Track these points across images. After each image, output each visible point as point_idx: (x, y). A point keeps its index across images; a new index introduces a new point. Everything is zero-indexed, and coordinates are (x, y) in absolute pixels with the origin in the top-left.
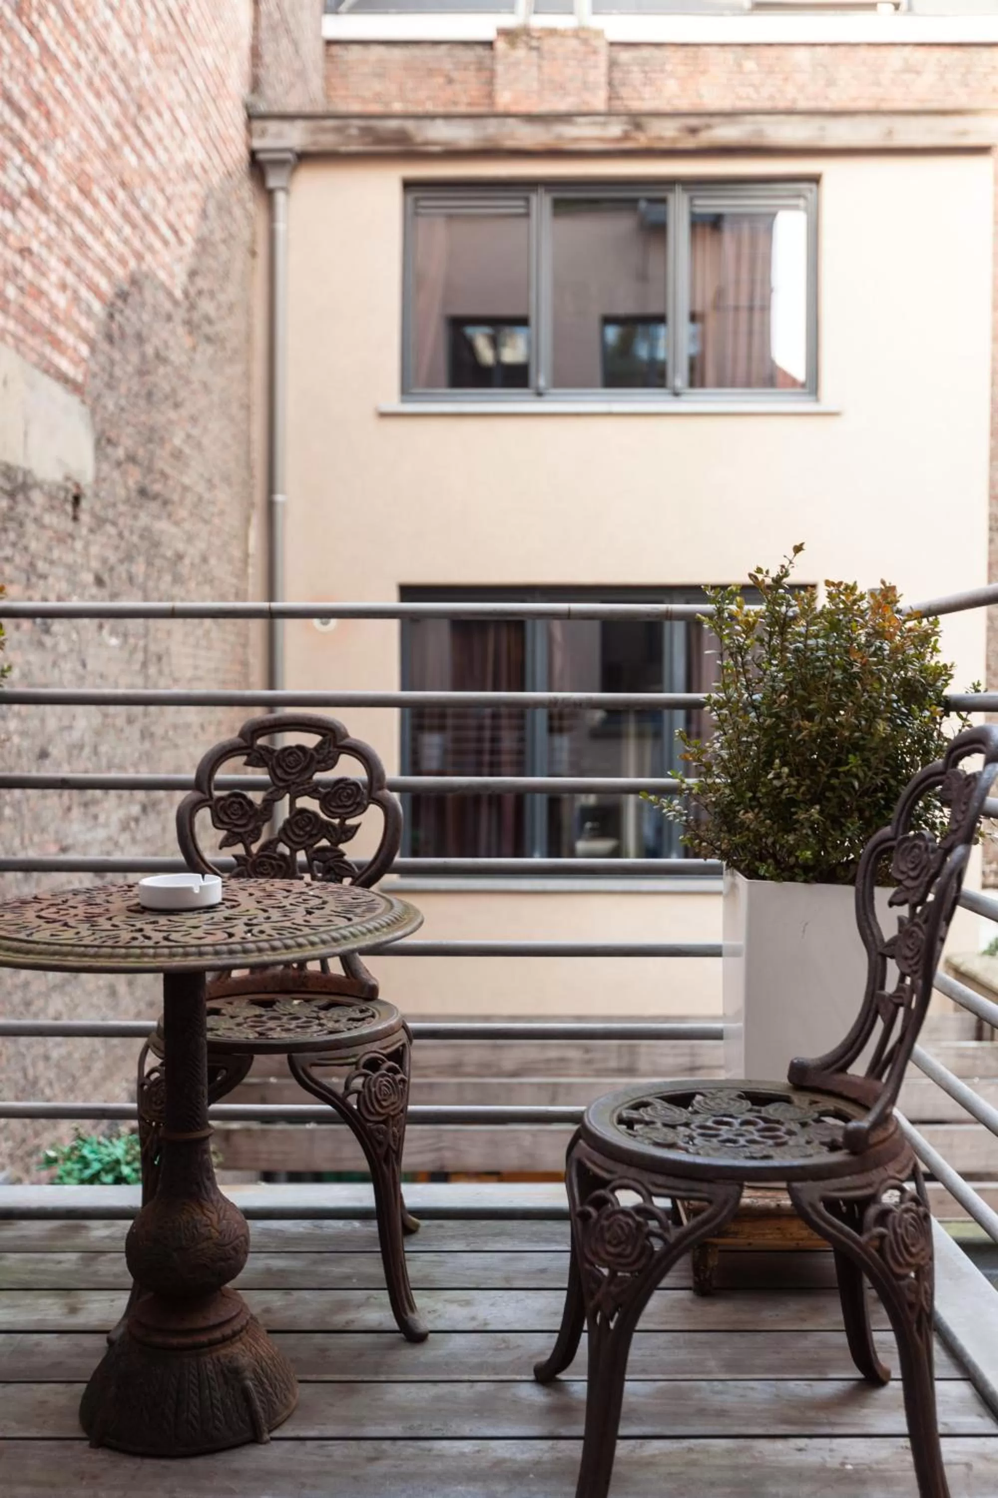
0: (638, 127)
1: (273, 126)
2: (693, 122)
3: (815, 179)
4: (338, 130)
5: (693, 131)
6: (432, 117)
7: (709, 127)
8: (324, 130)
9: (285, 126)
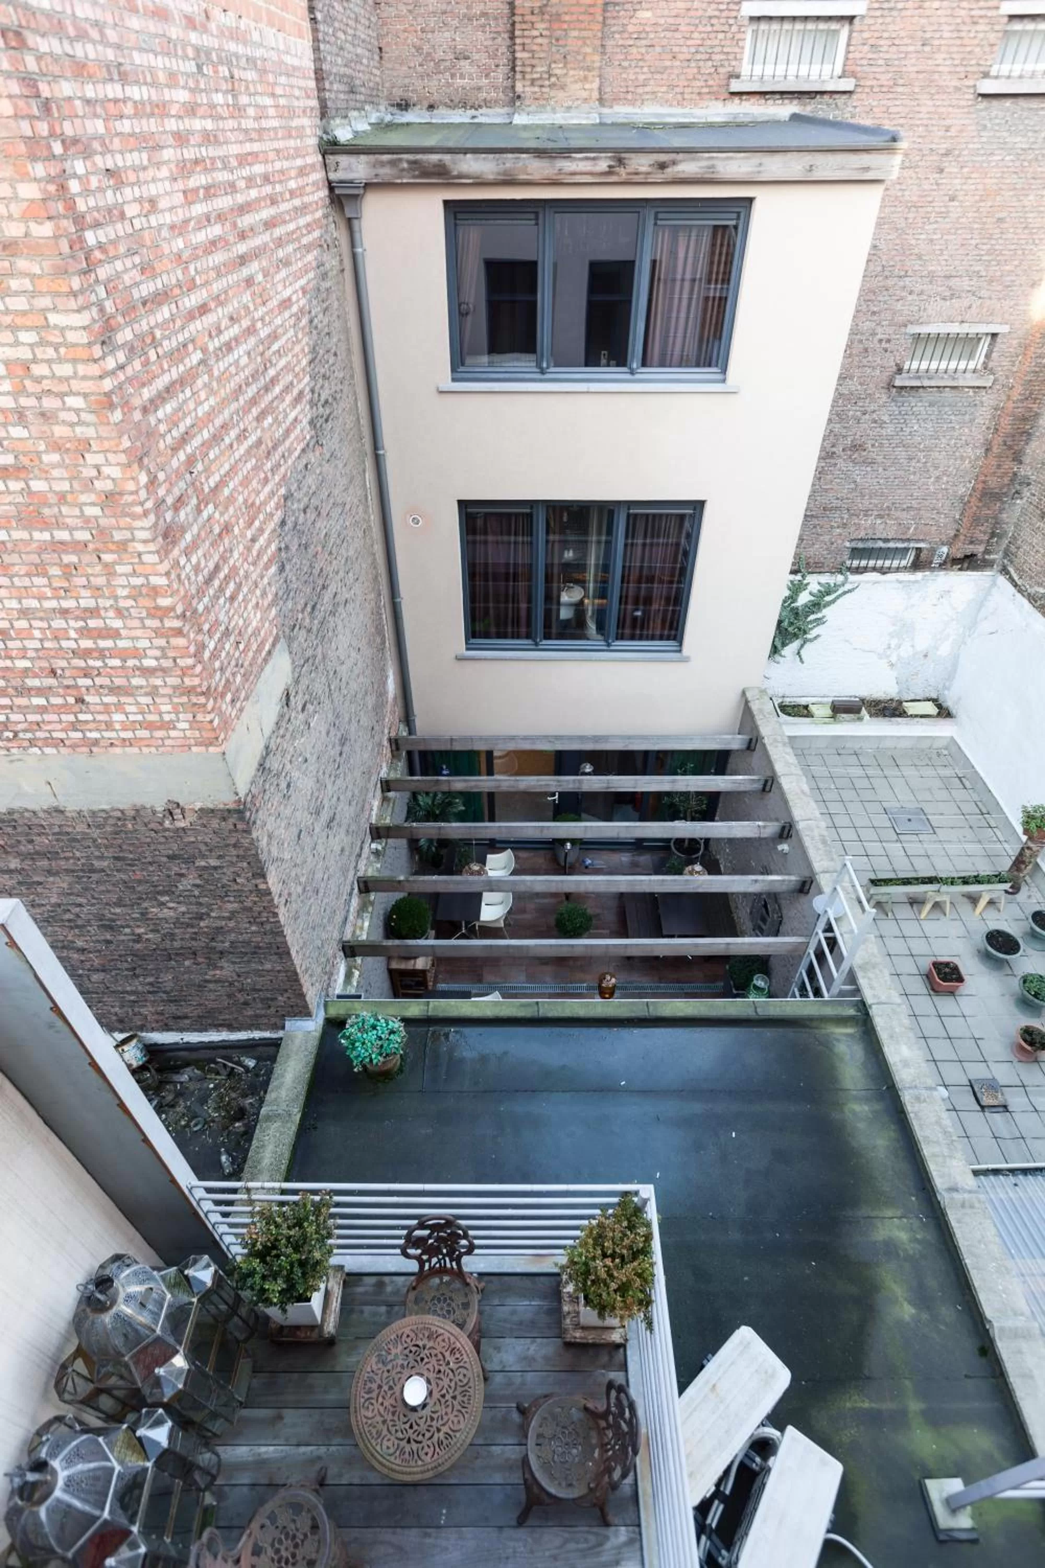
0: (621, 162)
1: (344, 160)
2: (663, 157)
3: (750, 200)
4: (393, 163)
5: (662, 166)
6: (465, 151)
7: (674, 163)
8: (382, 164)
9: (352, 159)
